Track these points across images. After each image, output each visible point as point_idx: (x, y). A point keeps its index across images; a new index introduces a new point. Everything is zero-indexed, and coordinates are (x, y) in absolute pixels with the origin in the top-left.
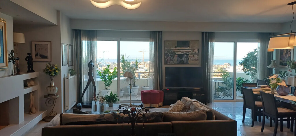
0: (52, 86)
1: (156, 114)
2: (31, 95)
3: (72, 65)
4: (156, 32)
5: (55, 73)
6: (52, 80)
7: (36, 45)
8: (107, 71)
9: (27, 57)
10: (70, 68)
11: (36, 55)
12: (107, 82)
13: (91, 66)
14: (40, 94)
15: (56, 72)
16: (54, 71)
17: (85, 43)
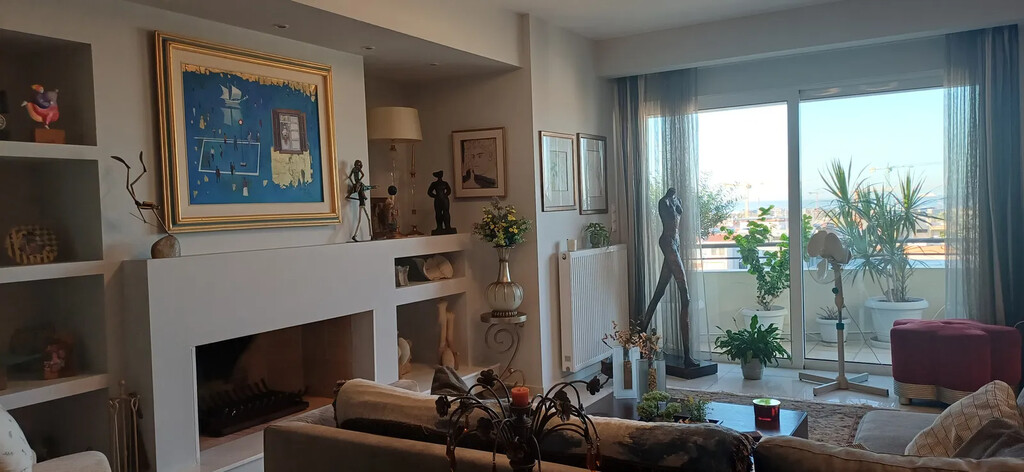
0: (505, 280)
2: (443, 307)
5: (511, 239)
6: (502, 261)
8: (758, 234)
9: (433, 186)
10: (584, 220)
11: (465, 179)
12: (768, 279)
13: (670, 209)
14: (473, 307)
15: (514, 234)
16: (506, 230)
17: (654, 127)
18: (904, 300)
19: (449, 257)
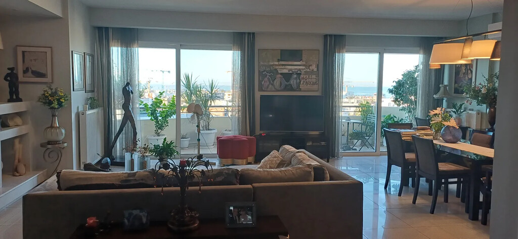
0: (55, 126)
1: (227, 172)
2: (17, 141)
3: (93, 91)
4: (245, 33)
5: (60, 104)
6: (54, 116)
7: (23, 52)
9: (8, 75)
10: (90, 95)
11: (26, 71)
12: (160, 123)
13: (127, 93)
14: (33, 141)
15: (62, 102)
16: (58, 100)
17: (116, 52)
18: (209, 130)
19: (19, 114)
